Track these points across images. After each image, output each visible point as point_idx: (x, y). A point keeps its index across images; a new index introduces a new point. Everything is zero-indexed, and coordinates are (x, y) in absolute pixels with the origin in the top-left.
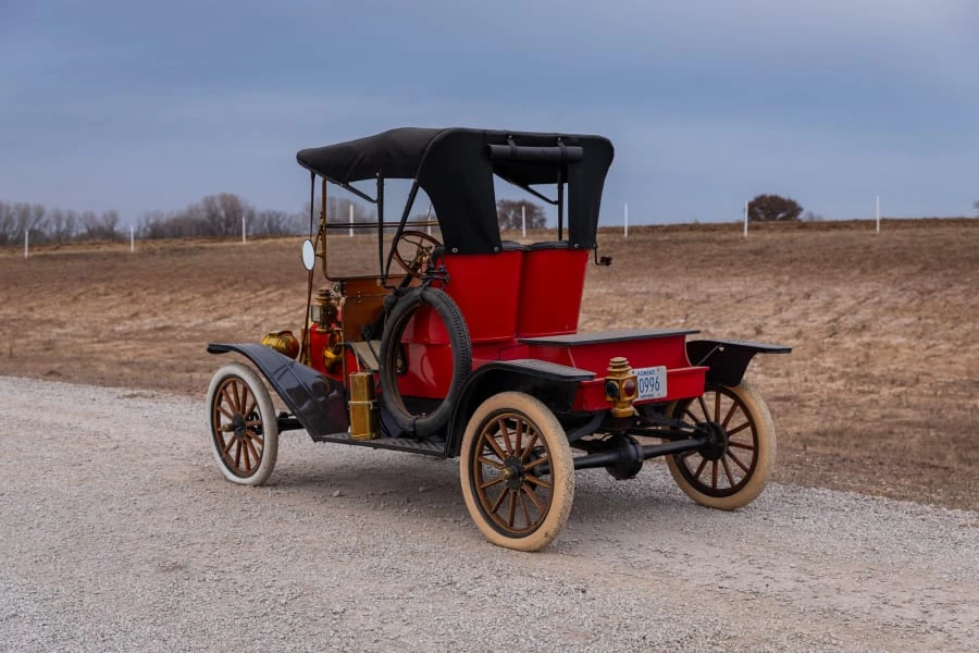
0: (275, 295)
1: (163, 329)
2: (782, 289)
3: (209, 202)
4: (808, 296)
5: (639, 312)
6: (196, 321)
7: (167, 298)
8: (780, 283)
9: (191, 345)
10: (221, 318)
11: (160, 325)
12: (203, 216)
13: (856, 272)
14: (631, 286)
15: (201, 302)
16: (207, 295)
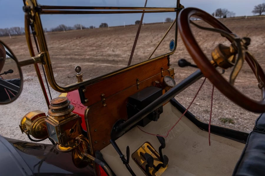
0: (70, 40)
1: (52, 48)
2: (153, 34)
3: (60, 26)
4: (157, 35)
5: (131, 39)
6: (57, 45)
7: (52, 42)
8: (152, 33)
9: (56, 50)
10: (62, 45)
11: (51, 47)
12: (59, 28)
13: (163, 31)
14: (128, 35)
15: (58, 42)
16: (59, 41)
